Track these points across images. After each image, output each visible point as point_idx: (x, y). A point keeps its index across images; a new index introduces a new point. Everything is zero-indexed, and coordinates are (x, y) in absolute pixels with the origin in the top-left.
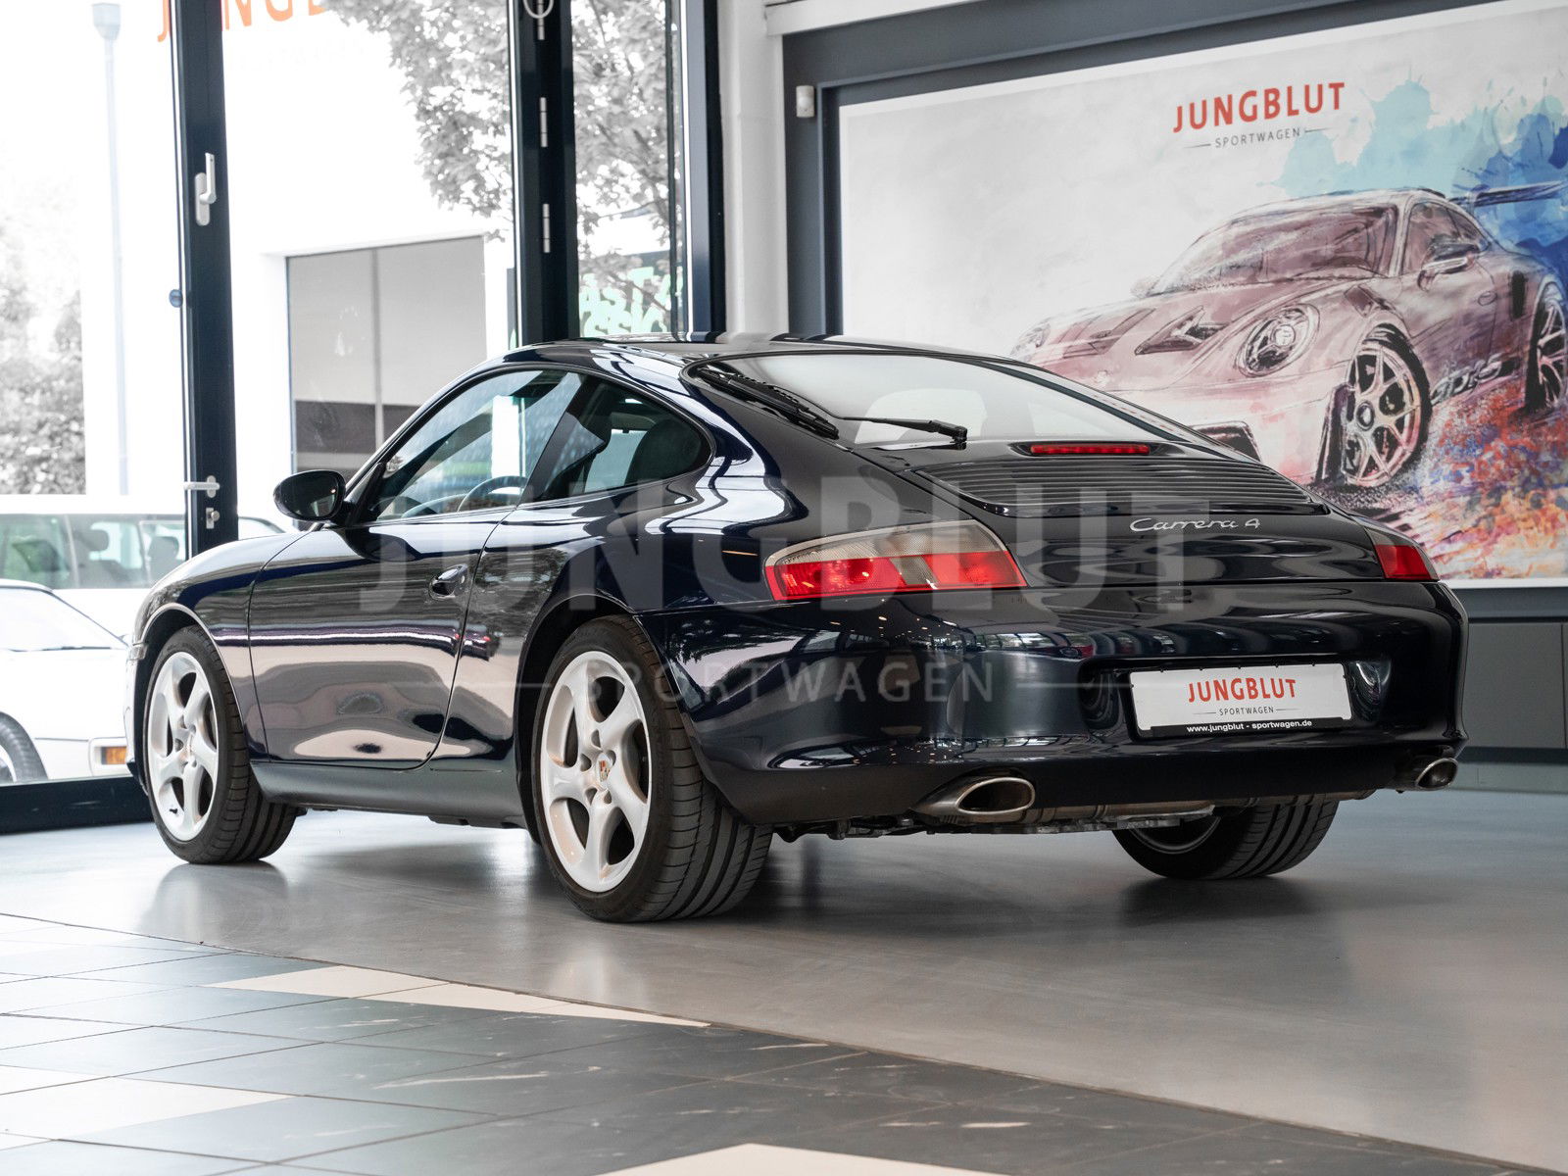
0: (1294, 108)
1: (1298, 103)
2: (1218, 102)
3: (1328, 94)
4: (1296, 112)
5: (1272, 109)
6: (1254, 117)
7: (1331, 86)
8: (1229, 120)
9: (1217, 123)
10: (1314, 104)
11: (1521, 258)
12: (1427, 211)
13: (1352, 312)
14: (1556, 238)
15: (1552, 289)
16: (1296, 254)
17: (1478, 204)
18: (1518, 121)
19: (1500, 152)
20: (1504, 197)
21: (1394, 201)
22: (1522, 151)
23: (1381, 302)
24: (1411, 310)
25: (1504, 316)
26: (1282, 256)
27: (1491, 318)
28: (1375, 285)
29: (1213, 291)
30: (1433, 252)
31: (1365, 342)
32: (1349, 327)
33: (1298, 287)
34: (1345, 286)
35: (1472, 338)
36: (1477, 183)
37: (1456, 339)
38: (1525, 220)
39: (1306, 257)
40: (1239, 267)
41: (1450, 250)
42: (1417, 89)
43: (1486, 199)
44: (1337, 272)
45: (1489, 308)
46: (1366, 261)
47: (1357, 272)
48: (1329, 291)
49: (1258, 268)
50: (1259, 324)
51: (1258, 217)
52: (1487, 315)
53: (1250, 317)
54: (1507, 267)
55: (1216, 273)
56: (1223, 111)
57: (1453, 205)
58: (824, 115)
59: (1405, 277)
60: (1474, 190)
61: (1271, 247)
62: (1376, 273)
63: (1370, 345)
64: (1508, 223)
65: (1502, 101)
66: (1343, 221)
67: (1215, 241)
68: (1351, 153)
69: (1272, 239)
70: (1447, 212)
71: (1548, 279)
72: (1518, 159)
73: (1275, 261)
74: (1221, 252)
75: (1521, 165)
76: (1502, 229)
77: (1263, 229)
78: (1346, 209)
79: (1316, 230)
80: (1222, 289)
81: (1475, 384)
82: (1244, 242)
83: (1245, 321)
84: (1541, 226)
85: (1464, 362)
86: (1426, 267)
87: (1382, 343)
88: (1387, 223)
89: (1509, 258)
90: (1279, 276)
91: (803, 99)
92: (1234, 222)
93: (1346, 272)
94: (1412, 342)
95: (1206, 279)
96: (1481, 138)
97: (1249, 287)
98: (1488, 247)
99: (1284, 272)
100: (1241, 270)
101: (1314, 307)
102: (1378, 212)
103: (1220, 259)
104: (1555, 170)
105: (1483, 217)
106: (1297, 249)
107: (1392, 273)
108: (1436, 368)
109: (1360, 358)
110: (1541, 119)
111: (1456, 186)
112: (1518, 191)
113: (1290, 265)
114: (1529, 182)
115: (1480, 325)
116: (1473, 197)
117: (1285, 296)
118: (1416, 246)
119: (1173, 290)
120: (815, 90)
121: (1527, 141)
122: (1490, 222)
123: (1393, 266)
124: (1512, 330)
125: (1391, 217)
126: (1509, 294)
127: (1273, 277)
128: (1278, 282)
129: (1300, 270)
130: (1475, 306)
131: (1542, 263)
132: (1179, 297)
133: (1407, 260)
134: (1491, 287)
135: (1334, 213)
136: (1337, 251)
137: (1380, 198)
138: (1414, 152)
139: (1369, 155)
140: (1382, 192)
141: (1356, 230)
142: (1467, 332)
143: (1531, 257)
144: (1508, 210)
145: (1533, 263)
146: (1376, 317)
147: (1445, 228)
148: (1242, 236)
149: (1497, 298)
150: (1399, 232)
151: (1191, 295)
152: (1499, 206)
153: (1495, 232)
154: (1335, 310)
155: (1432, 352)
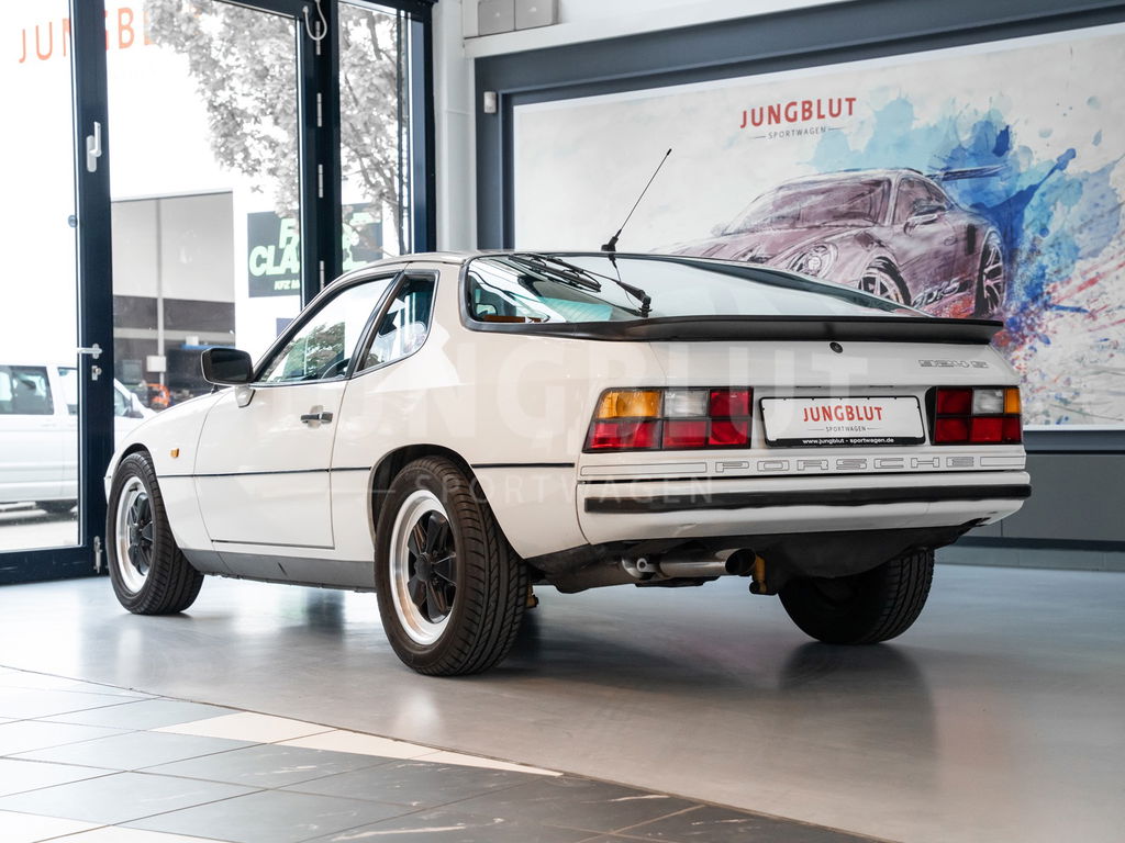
0: (822, 113)
1: (825, 110)
2: (771, 109)
3: (845, 105)
4: (823, 117)
5: (807, 114)
6: (795, 119)
7: (847, 100)
8: (778, 121)
9: (770, 123)
10: (835, 111)
11: (973, 215)
12: (910, 183)
13: (859, 249)
14: (997, 202)
15: (994, 236)
16: (824, 209)
17: (944, 179)
18: (972, 125)
19: (960, 145)
20: (962, 175)
21: (888, 176)
22: (975, 145)
23: (879, 242)
24: (898, 248)
25: (961, 253)
26: (813, 211)
27: (952, 255)
28: (875, 231)
29: (767, 233)
30: (914, 210)
31: (868, 268)
32: (858, 258)
33: (824, 231)
34: (855, 231)
35: (940, 267)
36: (944, 165)
37: (928, 269)
38: (975, 191)
39: (829, 212)
40: (784, 217)
41: (926, 209)
42: (905, 103)
43: (950, 176)
44: (850, 222)
45: (951, 248)
46: (869, 215)
47: (863, 222)
48: (845, 234)
49: (797, 218)
50: (798, 255)
51: (797, 185)
52: (950, 252)
53: (791, 250)
54: (964, 221)
55: (769, 221)
56: (774, 115)
57: (928, 179)
58: (503, 112)
59: (896, 227)
60: (942, 170)
61: (805, 205)
62: (876, 223)
63: (871, 270)
64: (965, 192)
65: (961, 112)
66: (854, 189)
67: (768, 200)
68: (861, 145)
69: (806, 199)
70: (924, 184)
71: (991, 229)
72: (972, 150)
73: (808, 215)
74: (771, 208)
75: (973, 154)
76: (961, 196)
77: (800, 193)
78: (857, 180)
79: (836, 194)
80: (773, 232)
81: (941, 297)
82: (787, 201)
83: (788, 253)
84: (986, 194)
85: (935, 283)
86: (909, 220)
87: (880, 269)
88: (883, 190)
89: (965, 215)
90: (811, 224)
91: (489, 102)
92: (781, 188)
93: (856, 222)
94: (900, 269)
95: (761, 225)
96: (947, 136)
97: (791, 231)
98: (951, 207)
99: (814, 221)
100: (785, 220)
101: (834, 245)
102: (878, 183)
103: (771, 212)
104: (997, 158)
105: (948, 188)
106: (824, 206)
107: (886, 223)
108: (915, 286)
109: (864, 279)
110: (988, 124)
111: (930, 167)
112: (971, 171)
113: (818, 217)
114: (979, 165)
115: (945, 258)
116: (941, 174)
117: (815, 237)
118: (903, 206)
119: (739, 232)
120: (497, 96)
121: (978, 139)
122: (953, 191)
123: (887, 219)
124: (967, 261)
125: (886, 187)
126: (965, 239)
127: (807, 224)
128: (810, 228)
129: (824, 221)
130: (942, 246)
131: (987, 219)
132: (743, 236)
133: (897, 216)
134: (952, 234)
135: (849, 183)
136: (850, 208)
137: (879, 174)
138: (902, 145)
139: (872, 146)
140: (880, 170)
141: (863, 195)
142: (936, 263)
143: (979, 215)
144: (964, 184)
145: (981, 219)
146: (875, 252)
147: (922, 194)
148: (786, 197)
149: (956, 241)
150: (891, 196)
151: (751, 235)
152: (959, 181)
153: (956, 198)
154: (848, 247)
155: (913, 275)
